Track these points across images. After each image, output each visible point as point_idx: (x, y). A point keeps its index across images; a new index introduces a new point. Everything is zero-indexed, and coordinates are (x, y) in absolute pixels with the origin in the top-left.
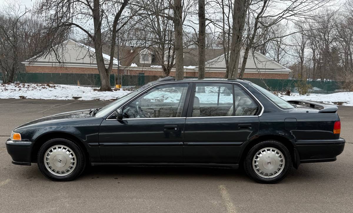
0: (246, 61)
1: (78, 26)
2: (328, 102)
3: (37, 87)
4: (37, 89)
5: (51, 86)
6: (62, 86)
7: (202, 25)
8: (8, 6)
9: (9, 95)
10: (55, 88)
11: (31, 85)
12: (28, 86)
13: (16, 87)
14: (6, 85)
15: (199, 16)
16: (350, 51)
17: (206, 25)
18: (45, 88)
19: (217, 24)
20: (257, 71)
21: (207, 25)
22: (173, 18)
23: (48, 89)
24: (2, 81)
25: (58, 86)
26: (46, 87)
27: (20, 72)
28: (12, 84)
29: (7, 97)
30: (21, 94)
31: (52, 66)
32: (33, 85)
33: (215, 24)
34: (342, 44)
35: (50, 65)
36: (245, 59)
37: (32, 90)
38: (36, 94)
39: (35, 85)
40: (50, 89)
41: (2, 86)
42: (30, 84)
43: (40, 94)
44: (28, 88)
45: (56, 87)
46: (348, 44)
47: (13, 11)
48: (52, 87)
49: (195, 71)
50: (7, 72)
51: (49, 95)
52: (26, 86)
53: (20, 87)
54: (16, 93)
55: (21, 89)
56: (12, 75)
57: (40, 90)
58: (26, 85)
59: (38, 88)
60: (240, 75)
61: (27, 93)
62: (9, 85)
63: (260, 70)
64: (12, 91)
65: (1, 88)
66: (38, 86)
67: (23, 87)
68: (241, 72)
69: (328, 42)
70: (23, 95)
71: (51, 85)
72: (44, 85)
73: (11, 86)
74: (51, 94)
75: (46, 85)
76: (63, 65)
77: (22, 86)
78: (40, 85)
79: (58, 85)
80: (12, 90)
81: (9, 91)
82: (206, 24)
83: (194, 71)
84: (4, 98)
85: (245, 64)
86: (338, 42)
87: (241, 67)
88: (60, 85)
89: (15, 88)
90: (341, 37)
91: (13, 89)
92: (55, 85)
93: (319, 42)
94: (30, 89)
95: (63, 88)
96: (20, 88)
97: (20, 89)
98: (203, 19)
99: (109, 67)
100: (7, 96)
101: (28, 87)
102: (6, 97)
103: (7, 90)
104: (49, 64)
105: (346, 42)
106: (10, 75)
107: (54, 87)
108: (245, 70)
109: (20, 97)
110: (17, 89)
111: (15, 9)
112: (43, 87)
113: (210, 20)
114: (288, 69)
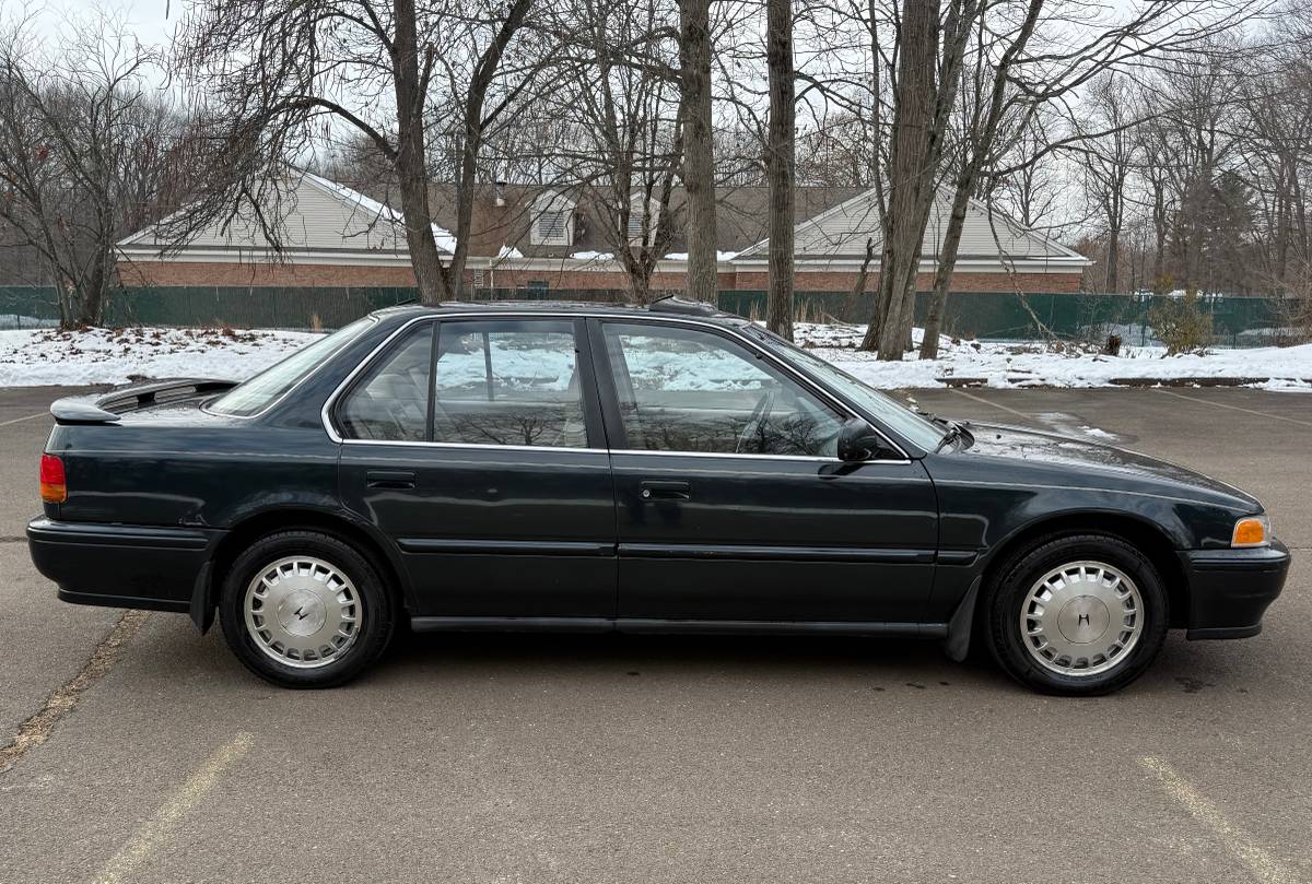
0: (960, 227)
1: (336, 108)
2: (1287, 379)
3: (189, 341)
4: (188, 348)
5: (238, 337)
6: (281, 334)
7: (783, 98)
8: (75, 38)
9: (91, 374)
10: (258, 345)
11: (165, 333)
12: (157, 336)
13: (110, 340)
14: (75, 334)
15: (772, 64)
16: (1297, 187)
17: (796, 95)
18: (218, 343)
19: (834, 93)
20: (1003, 265)
21: (802, 95)
22: (676, 72)
23: (229, 348)
24: (59, 321)
25: (264, 336)
26: (221, 339)
27: (122, 286)
28: (96, 330)
29: (84, 378)
30: (135, 368)
31: (238, 261)
32: (173, 333)
33: (828, 90)
34: (1265, 161)
35: (231, 257)
36: (957, 219)
37: (172, 351)
38: (190, 367)
39: (181, 333)
40: (238, 346)
41: (60, 337)
42: (163, 331)
43: (207, 367)
44: (158, 344)
45: (258, 341)
46: (1289, 159)
47: (92, 56)
48: (245, 340)
49: (732, 271)
50: (78, 287)
51: (238, 371)
52: (147, 338)
53: (127, 341)
54: (115, 364)
55: (129, 349)
56: (95, 297)
57: (203, 352)
58: (148, 332)
59: (193, 345)
60: (938, 280)
61: (158, 362)
62: (86, 335)
63: (1015, 262)
64: (97, 355)
65: (59, 344)
66: (192, 335)
67: (138, 341)
68: (941, 270)
69: (1210, 151)
70: (141, 373)
71: (238, 332)
72: (213, 333)
73: (94, 339)
74: (246, 365)
75: (220, 332)
76: (281, 257)
77: (133, 338)
78: (199, 331)
79: (266, 332)
80: (99, 352)
81: (87, 357)
82: (797, 92)
83: (729, 271)
84: (71, 384)
85: (957, 237)
86: (1252, 154)
87: (940, 253)
88: (274, 332)
89: (108, 346)
90: (1263, 136)
91: (102, 349)
92: (253, 331)
93: (1176, 155)
94: (164, 347)
95: (285, 341)
96: (127, 346)
97: (127, 350)
98: (786, 72)
99: (454, 263)
100: (85, 374)
101: (155, 341)
102: (80, 378)
103: (79, 352)
104: (230, 253)
105: (1282, 152)
106: (86, 298)
107: (253, 338)
108: (957, 262)
109: (131, 377)
110: (117, 348)
111: (101, 49)
112: (212, 338)
113: (810, 79)
114: (1080, 257)
